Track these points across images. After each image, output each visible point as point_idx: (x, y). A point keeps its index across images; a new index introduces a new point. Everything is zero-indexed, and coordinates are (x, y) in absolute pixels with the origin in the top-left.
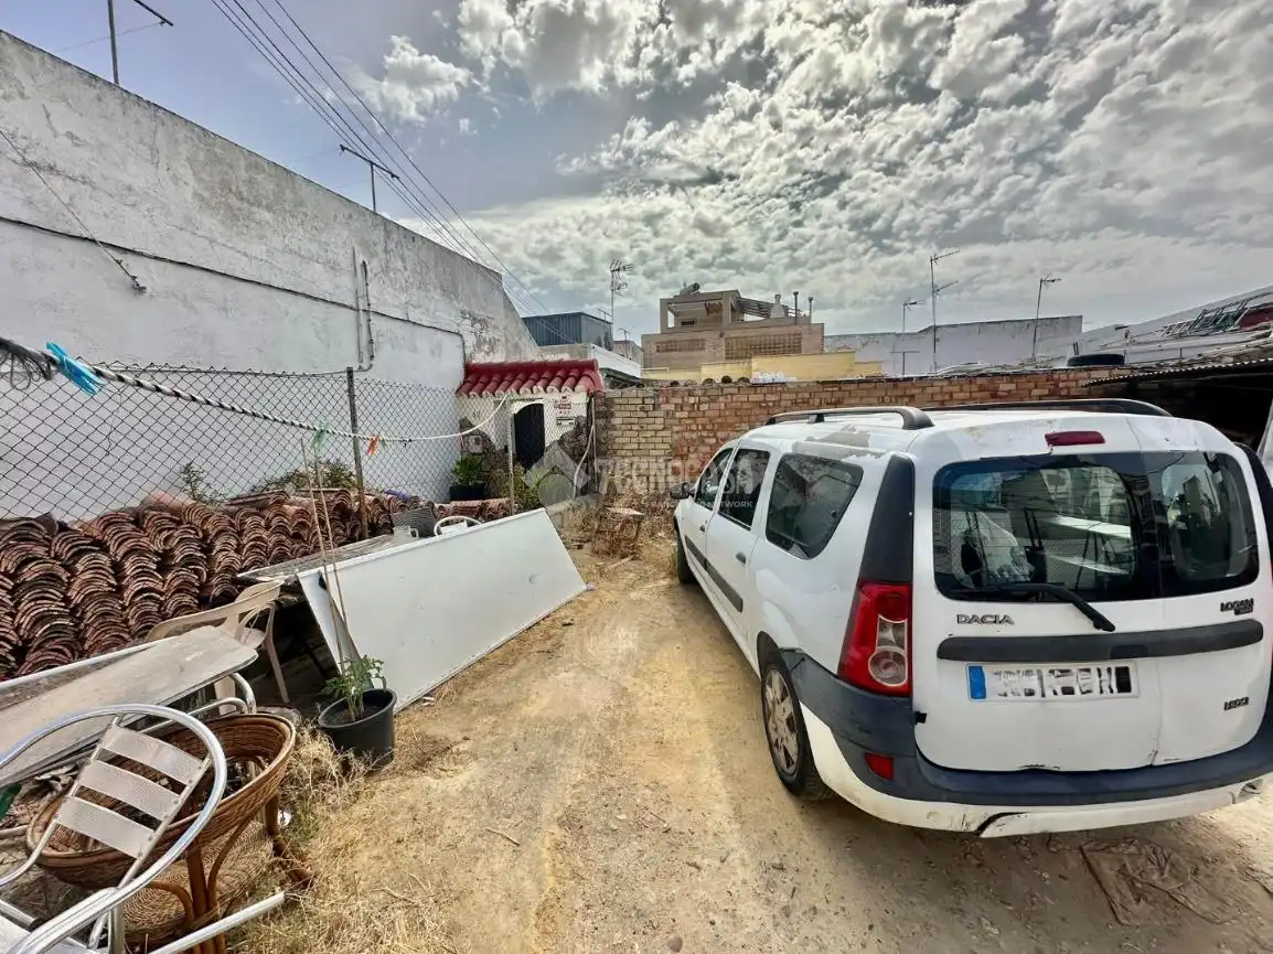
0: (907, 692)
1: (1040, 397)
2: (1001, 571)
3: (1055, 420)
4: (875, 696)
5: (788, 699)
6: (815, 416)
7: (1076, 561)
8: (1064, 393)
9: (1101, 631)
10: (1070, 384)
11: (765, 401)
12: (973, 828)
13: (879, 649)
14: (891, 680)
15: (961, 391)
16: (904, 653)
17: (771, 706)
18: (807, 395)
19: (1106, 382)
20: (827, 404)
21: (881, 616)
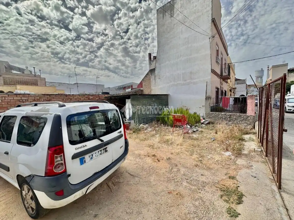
0: (65, 171)
1: (97, 100)
2: (88, 136)
3: (91, 104)
4: (56, 177)
5: (30, 191)
6: (34, 104)
7: (100, 130)
8: (101, 99)
9: (102, 142)
10: (102, 97)
11: (21, 99)
12: (84, 193)
13: (56, 164)
14: (60, 170)
15: (82, 98)
16: (63, 162)
17: (25, 197)
18: (38, 98)
19: (107, 97)
20: (46, 100)
21: (55, 155)
